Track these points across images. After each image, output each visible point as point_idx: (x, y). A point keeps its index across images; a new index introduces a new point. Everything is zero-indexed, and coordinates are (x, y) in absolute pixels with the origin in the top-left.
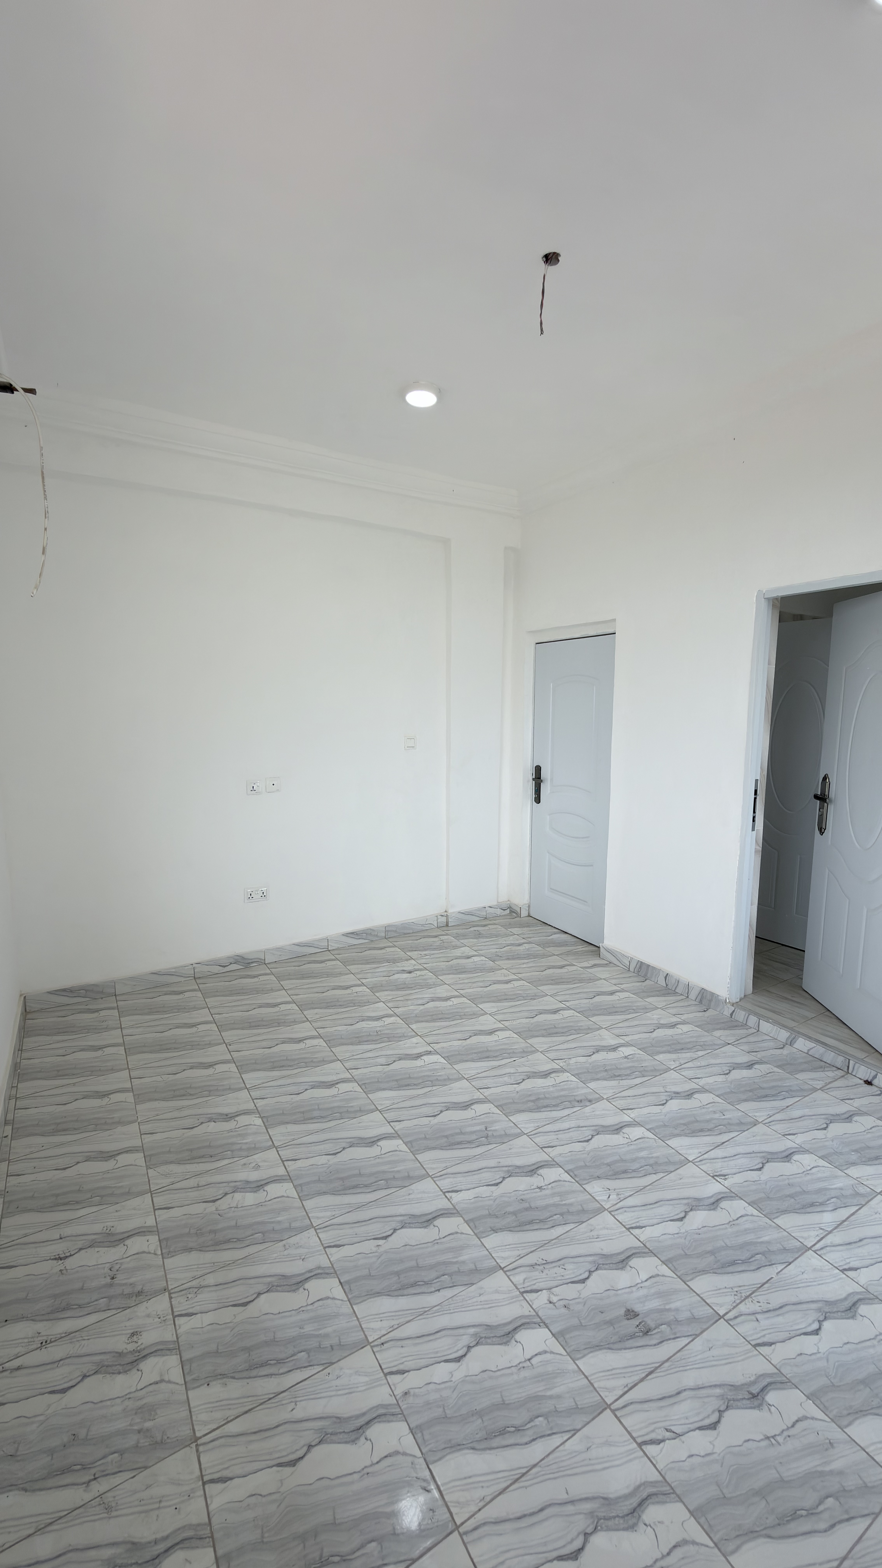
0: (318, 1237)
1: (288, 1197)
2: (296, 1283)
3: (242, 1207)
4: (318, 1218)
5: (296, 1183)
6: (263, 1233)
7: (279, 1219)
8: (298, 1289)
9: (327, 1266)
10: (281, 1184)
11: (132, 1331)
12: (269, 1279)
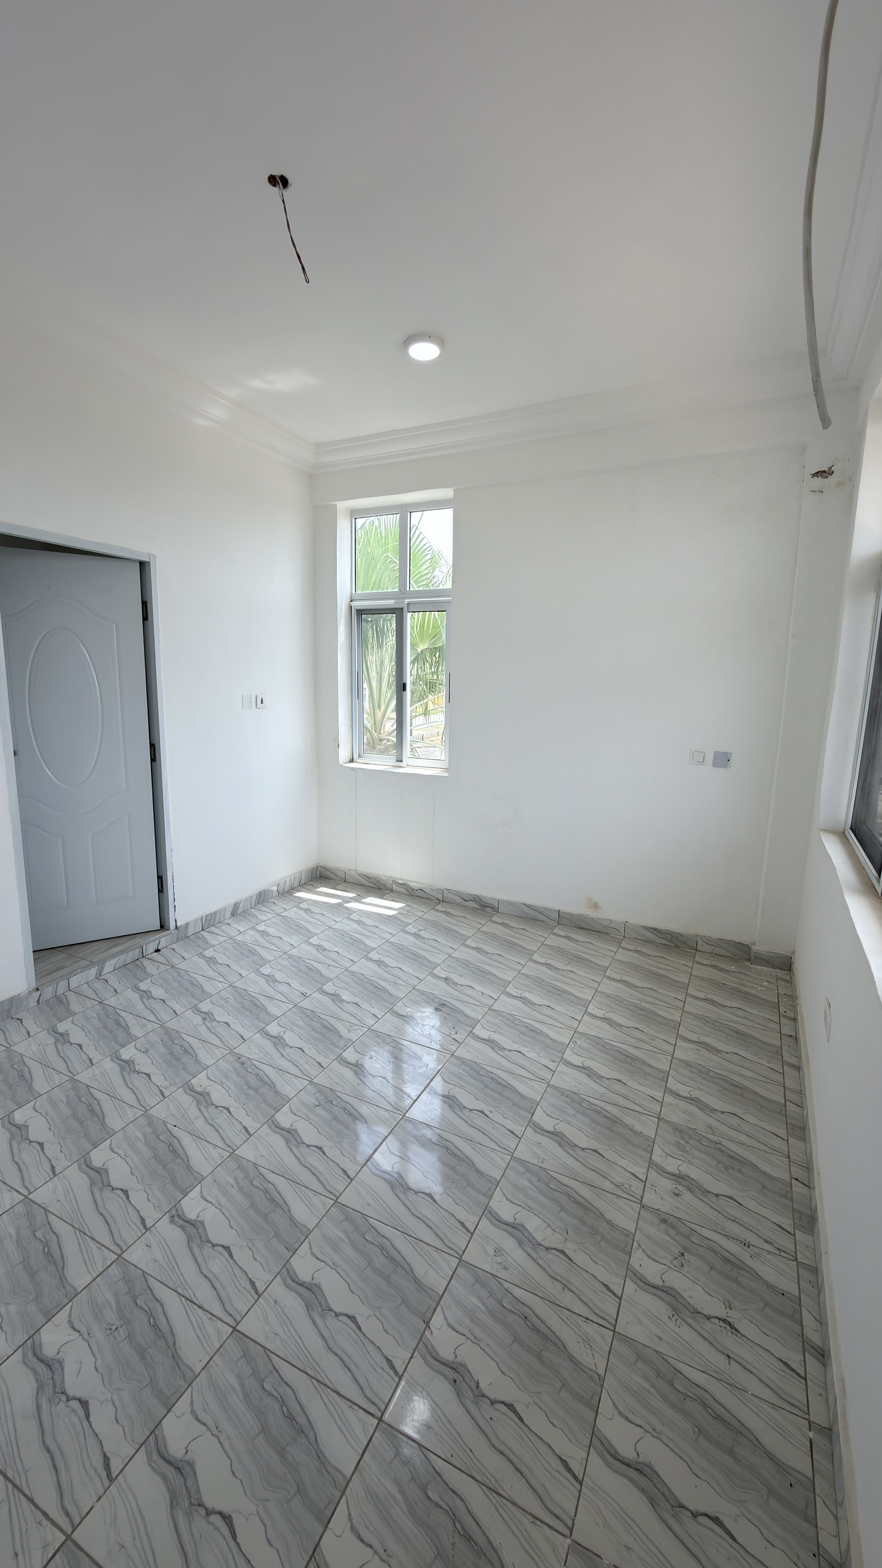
0: (516, 1148)
1: (504, 1195)
2: (556, 1135)
3: (545, 1222)
4: (503, 1159)
5: (486, 1200)
6: (548, 1185)
7: (528, 1184)
8: (558, 1132)
9: (530, 1129)
10: (497, 1211)
11: (677, 1197)
12: (571, 1152)
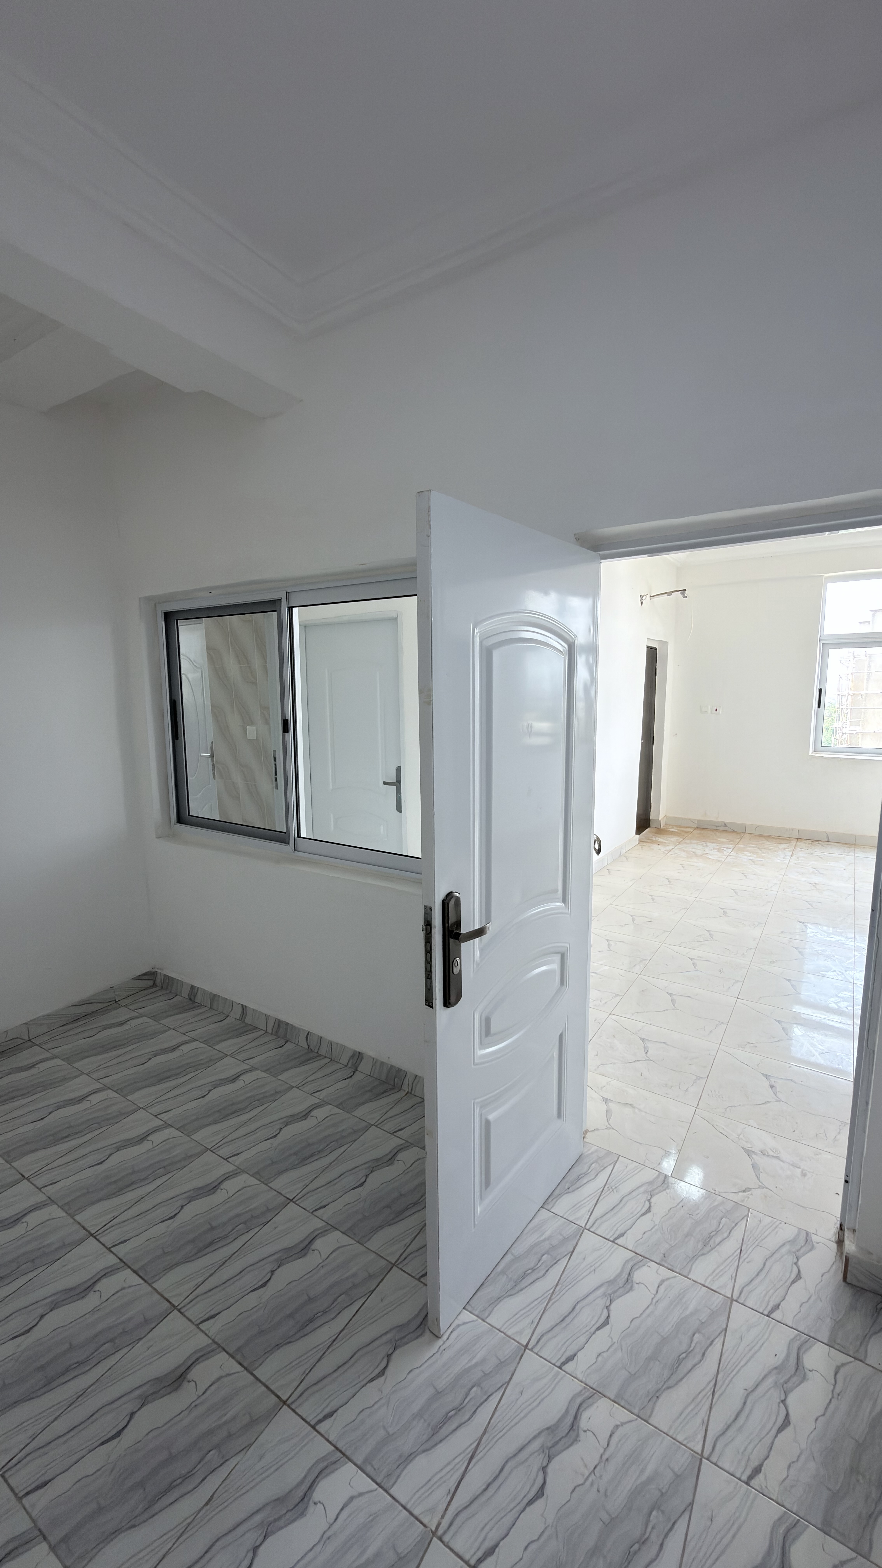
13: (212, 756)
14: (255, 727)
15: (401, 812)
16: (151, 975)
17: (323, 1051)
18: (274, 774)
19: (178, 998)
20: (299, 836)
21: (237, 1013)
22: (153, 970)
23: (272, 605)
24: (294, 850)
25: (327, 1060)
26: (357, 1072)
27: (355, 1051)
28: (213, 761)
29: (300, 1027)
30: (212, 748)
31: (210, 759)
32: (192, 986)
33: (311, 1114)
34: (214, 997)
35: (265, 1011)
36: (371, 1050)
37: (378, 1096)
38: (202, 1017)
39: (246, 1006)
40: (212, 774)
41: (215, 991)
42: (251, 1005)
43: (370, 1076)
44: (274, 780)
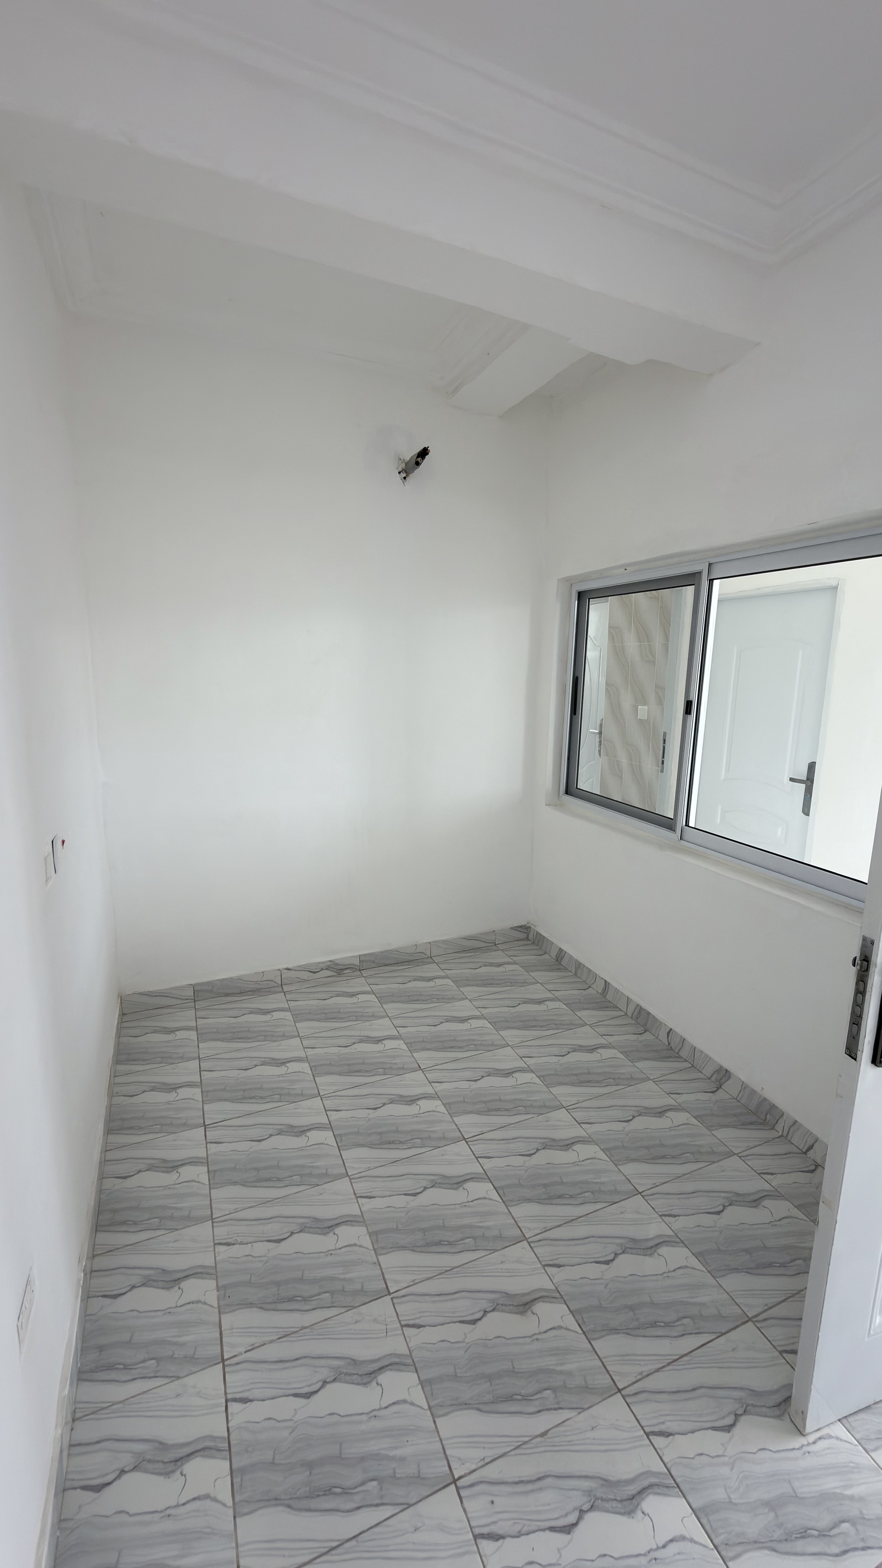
13: (600, 733)
14: (646, 707)
15: (808, 815)
16: (525, 929)
17: (684, 1053)
18: (661, 756)
19: (546, 956)
20: (687, 825)
21: (600, 987)
22: (528, 925)
23: (691, 579)
24: (679, 839)
25: (687, 1065)
26: (721, 1090)
27: (721, 1067)
28: (600, 737)
29: (663, 1021)
30: (601, 725)
31: (598, 736)
32: (560, 948)
33: (667, 1115)
34: (579, 965)
35: (627, 993)
36: (742, 1072)
37: (744, 1125)
38: (566, 980)
39: (609, 983)
40: (598, 750)
41: (582, 960)
42: (613, 983)
43: (736, 1099)
44: (661, 762)
